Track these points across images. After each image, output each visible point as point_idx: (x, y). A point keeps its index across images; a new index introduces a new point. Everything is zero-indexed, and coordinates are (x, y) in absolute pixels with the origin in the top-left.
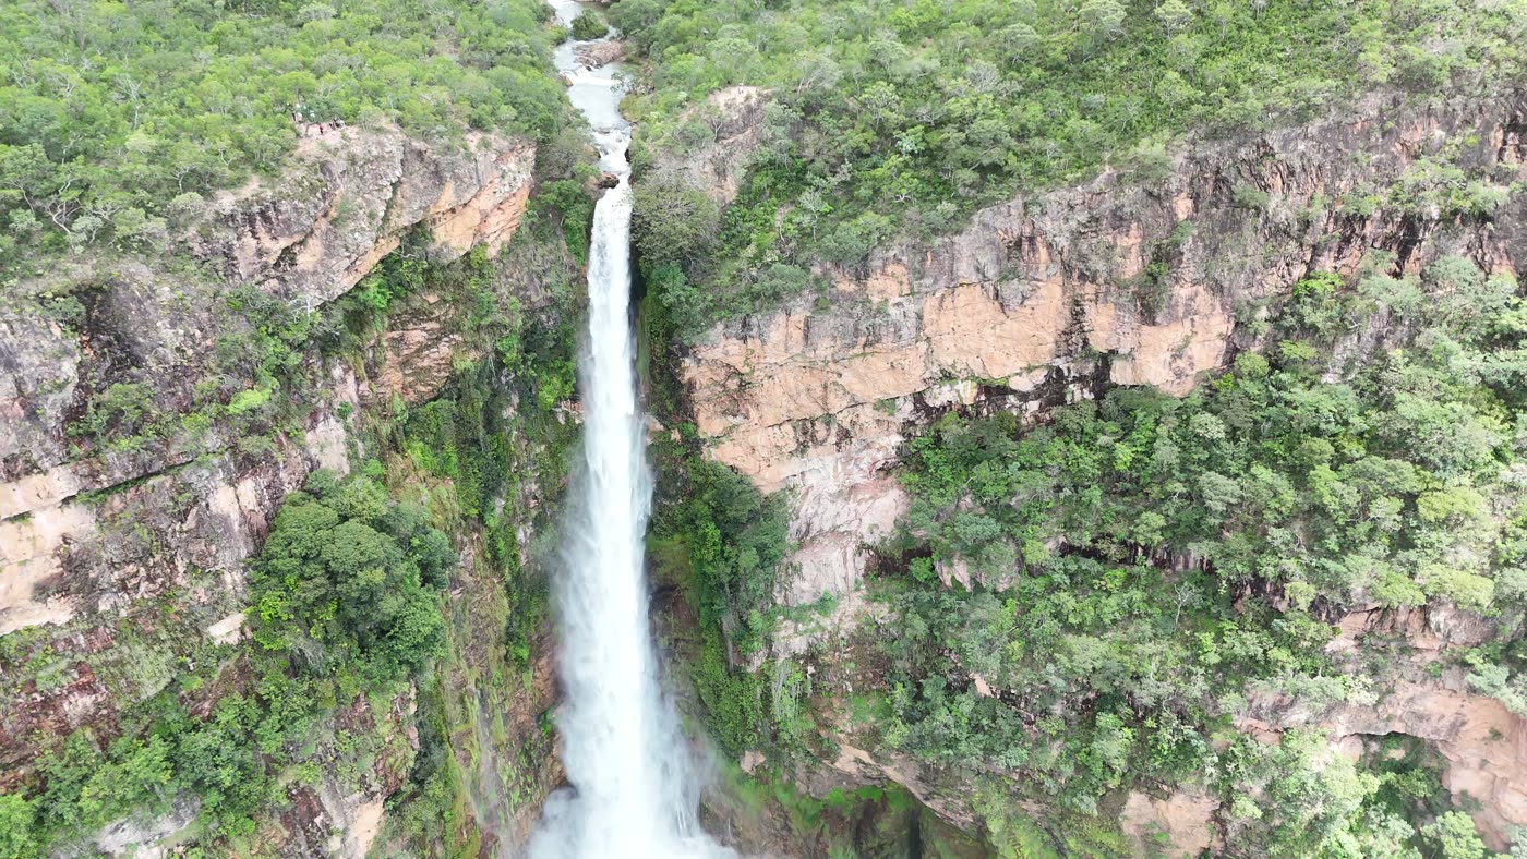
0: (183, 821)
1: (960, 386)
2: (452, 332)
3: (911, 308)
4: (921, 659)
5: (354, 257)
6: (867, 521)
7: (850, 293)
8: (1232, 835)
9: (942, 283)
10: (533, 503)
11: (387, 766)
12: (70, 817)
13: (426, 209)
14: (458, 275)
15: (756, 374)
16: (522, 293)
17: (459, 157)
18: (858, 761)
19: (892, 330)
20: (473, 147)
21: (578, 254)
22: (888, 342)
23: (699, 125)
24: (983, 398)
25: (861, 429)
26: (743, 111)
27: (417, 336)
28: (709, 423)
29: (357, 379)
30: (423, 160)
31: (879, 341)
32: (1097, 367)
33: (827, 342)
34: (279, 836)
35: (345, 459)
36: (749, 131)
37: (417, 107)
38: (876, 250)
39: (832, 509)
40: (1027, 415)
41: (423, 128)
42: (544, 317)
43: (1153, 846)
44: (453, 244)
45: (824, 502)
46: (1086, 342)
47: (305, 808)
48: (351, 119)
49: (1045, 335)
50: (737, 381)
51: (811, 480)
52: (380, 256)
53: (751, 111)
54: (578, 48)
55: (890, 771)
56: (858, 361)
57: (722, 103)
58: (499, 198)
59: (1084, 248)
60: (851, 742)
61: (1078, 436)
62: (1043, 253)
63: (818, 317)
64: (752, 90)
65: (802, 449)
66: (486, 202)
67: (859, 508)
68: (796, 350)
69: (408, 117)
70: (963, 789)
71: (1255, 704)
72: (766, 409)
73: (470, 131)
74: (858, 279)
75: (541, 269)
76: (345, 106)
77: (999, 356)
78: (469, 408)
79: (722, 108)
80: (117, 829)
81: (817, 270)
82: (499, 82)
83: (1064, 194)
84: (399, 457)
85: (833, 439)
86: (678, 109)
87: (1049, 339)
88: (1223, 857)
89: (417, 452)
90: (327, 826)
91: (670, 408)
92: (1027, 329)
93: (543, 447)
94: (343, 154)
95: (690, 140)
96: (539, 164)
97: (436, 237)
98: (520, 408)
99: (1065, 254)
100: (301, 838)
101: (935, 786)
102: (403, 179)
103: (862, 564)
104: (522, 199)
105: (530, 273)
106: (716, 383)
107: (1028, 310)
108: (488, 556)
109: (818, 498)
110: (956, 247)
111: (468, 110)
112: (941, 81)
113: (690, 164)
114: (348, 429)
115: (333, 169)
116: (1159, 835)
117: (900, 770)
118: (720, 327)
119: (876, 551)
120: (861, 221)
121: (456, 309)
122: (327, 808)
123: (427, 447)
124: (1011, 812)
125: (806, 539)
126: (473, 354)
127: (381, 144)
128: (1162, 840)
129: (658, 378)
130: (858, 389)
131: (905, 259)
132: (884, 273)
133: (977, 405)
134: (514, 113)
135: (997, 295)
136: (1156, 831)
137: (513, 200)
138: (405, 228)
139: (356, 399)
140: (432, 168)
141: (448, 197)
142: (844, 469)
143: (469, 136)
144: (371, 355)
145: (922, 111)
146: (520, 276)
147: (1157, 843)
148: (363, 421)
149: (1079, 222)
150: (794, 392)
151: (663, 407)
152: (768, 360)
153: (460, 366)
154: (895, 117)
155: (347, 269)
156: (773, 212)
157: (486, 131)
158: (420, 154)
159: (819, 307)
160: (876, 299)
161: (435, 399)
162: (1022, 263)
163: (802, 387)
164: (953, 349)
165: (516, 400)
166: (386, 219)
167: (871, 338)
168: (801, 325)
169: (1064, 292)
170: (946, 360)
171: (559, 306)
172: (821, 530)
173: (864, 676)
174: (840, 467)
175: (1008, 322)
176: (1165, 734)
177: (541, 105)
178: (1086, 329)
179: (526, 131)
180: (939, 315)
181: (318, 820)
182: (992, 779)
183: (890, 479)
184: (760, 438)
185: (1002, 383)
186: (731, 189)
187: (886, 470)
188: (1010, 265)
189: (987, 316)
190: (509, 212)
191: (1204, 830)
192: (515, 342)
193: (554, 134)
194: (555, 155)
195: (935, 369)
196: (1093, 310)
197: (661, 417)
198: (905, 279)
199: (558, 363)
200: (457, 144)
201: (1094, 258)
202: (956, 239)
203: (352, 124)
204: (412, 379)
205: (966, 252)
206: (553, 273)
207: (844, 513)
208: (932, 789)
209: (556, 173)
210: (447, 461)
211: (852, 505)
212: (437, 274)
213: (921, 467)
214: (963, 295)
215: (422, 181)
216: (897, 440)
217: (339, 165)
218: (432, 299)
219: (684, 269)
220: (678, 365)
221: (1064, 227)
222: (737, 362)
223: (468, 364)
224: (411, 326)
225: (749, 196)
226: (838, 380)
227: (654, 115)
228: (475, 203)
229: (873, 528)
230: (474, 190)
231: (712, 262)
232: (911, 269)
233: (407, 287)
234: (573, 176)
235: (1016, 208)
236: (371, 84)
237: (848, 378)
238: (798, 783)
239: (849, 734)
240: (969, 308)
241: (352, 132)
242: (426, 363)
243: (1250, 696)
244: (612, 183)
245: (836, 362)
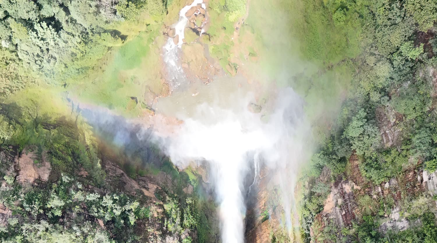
0: (384, 225)
4: (123, 233)
8: (13, 166)
11: (321, 225)
12: (415, 236)
18: (147, 189)
34: (356, 211)
43: (40, 158)
47: (348, 218)
55: (136, 186)
60: (151, 199)
70: (109, 180)
71: (4, 220)
80: (403, 228)
88: (15, 156)
90: (341, 209)
100: (350, 208)
101: (120, 180)
116: (37, 163)
117: (132, 187)
122: (341, 216)
124: (91, 170)
128: (36, 161)
136: (38, 164)
147: (38, 159)
173: (145, 225)
176: (36, 207)
181: (344, 213)
182: (98, 184)
191: (21, 166)
208: (121, 179)
238: (171, 178)
239: (151, 202)
243: (6, 223)
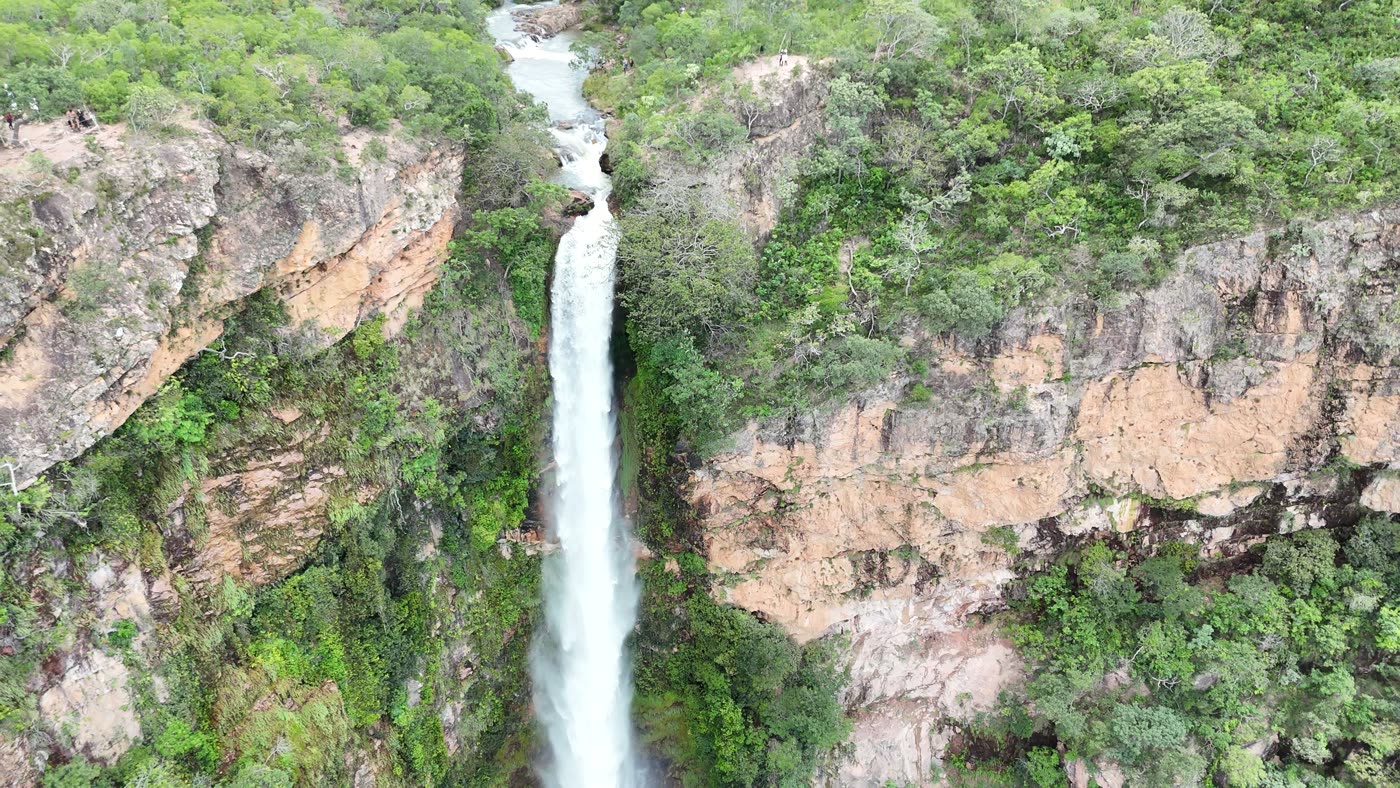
1: (1115, 507)
2: (327, 464)
3: (1063, 401)
5: (117, 373)
6: (954, 687)
7: (963, 377)
9: (1117, 363)
10: (464, 672)
13: (270, 268)
14: (333, 371)
15: (803, 491)
16: (443, 389)
17: (330, 176)
19: (1031, 434)
20: (353, 159)
21: (533, 319)
22: (1020, 450)
23: (722, 115)
24: (1147, 522)
25: (958, 568)
26: (791, 93)
27: (262, 478)
28: (725, 555)
29: (146, 575)
30: (259, 184)
31: (1006, 447)
32: (1341, 486)
33: (919, 448)
35: (129, 714)
36: (796, 125)
37: (246, 90)
38: (1015, 314)
39: (900, 669)
40: (1211, 546)
41: (256, 127)
42: (479, 419)
44: (324, 322)
45: (891, 658)
46: (1335, 452)
48: (113, 112)
49: (1272, 439)
50: (772, 501)
51: (867, 624)
52: (182, 358)
53: (801, 92)
54: (520, 13)
56: (966, 476)
57: (756, 80)
58: (402, 240)
59: (1369, 311)
61: (1307, 587)
62: (1293, 318)
63: (910, 412)
64: (803, 61)
65: (863, 591)
66: (379, 249)
67: (939, 667)
68: (870, 459)
69: (227, 107)
72: (814, 539)
73: (351, 130)
74: (979, 355)
75: (474, 348)
76: (101, 87)
77: (1187, 468)
78: (360, 574)
79: (757, 88)
81: (909, 341)
82: (403, 51)
83: (1346, 223)
84: (241, 673)
85: (912, 579)
86: (686, 91)
87: (1277, 447)
89: (273, 655)
91: (667, 532)
92: (1243, 430)
93: (478, 595)
94: (88, 178)
95: (708, 139)
96: (468, 180)
97: (293, 313)
98: (444, 544)
99: (1333, 319)
102: (223, 219)
103: (941, 743)
104: (441, 242)
105: (456, 356)
106: (740, 503)
107: (1249, 403)
108: (399, 771)
109: (879, 652)
110: (1149, 308)
111: (344, 93)
112: (1107, 42)
113: (710, 178)
114: (131, 664)
115: (66, 210)
118: (753, 427)
119: (967, 731)
120: (995, 267)
121: (332, 425)
123: (292, 644)
125: (860, 707)
126: (363, 494)
127: (171, 158)
129: (650, 492)
130: (959, 512)
131: (1063, 327)
132: (1024, 347)
133: (1136, 533)
134: (426, 98)
135: (1204, 382)
137: (427, 242)
138: (232, 304)
139: (146, 608)
140: (278, 197)
141: (310, 243)
142: (918, 610)
143: (349, 139)
144: (178, 521)
145: (1088, 89)
146: (439, 362)
148: (162, 645)
149: (1366, 270)
150: (859, 516)
151: (656, 531)
152: (823, 472)
153: (340, 518)
154: (1042, 100)
155: (104, 396)
156: (835, 252)
157: (379, 129)
158: (253, 173)
159: (910, 396)
160: (1006, 387)
161: (301, 571)
162: (1253, 332)
163: (871, 508)
164: (1116, 457)
165: (437, 532)
166: (190, 290)
167: (992, 444)
168: (880, 423)
169: (1316, 379)
170: (1101, 472)
171: (503, 402)
172: (883, 696)
174: (912, 608)
175: (1211, 419)
177: (471, 87)
178: (1341, 431)
179: (447, 128)
180: (1101, 408)
183: (988, 629)
184: (800, 577)
185: (1187, 506)
186: (767, 216)
187: (984, 616)
188: (1231, 334)
189: (1179, 410)
190: (419, 261)
192: (434, 462)
193: (494, 133)
194: (492, 166)
195: (1081, 484)
196: (1362, 404)
197: (651, 542)
198: (1057, 358)
199: (501, 482)
200: (323, 151)
201: (1383, 326)
202: (1149, 295)
203: (116, 120)
204: (257, 548)
205: (1164, 316)
206: (493, 353)
207: (918, 675)
209: (495, 196)
210: (325, 657)
211: (930, 663)
212: (297, 375)
213: (1040, 615)
214: (1145, 379)
215: (260, 222)
216: (1004, 576)
217: (77, 200)
218: (289, 415)
219: (699, 344)
220: (684, 479)
221: (1340, 277)
222: (775, 474)
223: (357, 509)
224: (252, 463)
225: (797, 224)
226: (930, 500)
227: (649, 100)
228: (360, 253)
229: (963, 699)
230: (356, 233)
231: (741, 330)
232: (1072, 343)
233: (242, 401)
234: (524, 200)
235: (1255, 246)
236: (158, 47)
237: (946, 499)
240: (1152, 399)
241: (108, 136)
242: (283, 519)
244: (583, 208)
245: (931, 476)
